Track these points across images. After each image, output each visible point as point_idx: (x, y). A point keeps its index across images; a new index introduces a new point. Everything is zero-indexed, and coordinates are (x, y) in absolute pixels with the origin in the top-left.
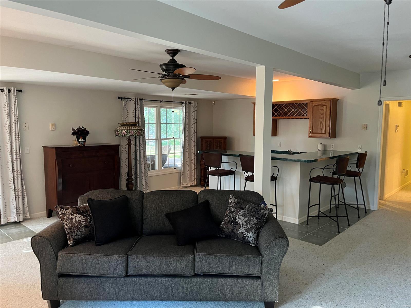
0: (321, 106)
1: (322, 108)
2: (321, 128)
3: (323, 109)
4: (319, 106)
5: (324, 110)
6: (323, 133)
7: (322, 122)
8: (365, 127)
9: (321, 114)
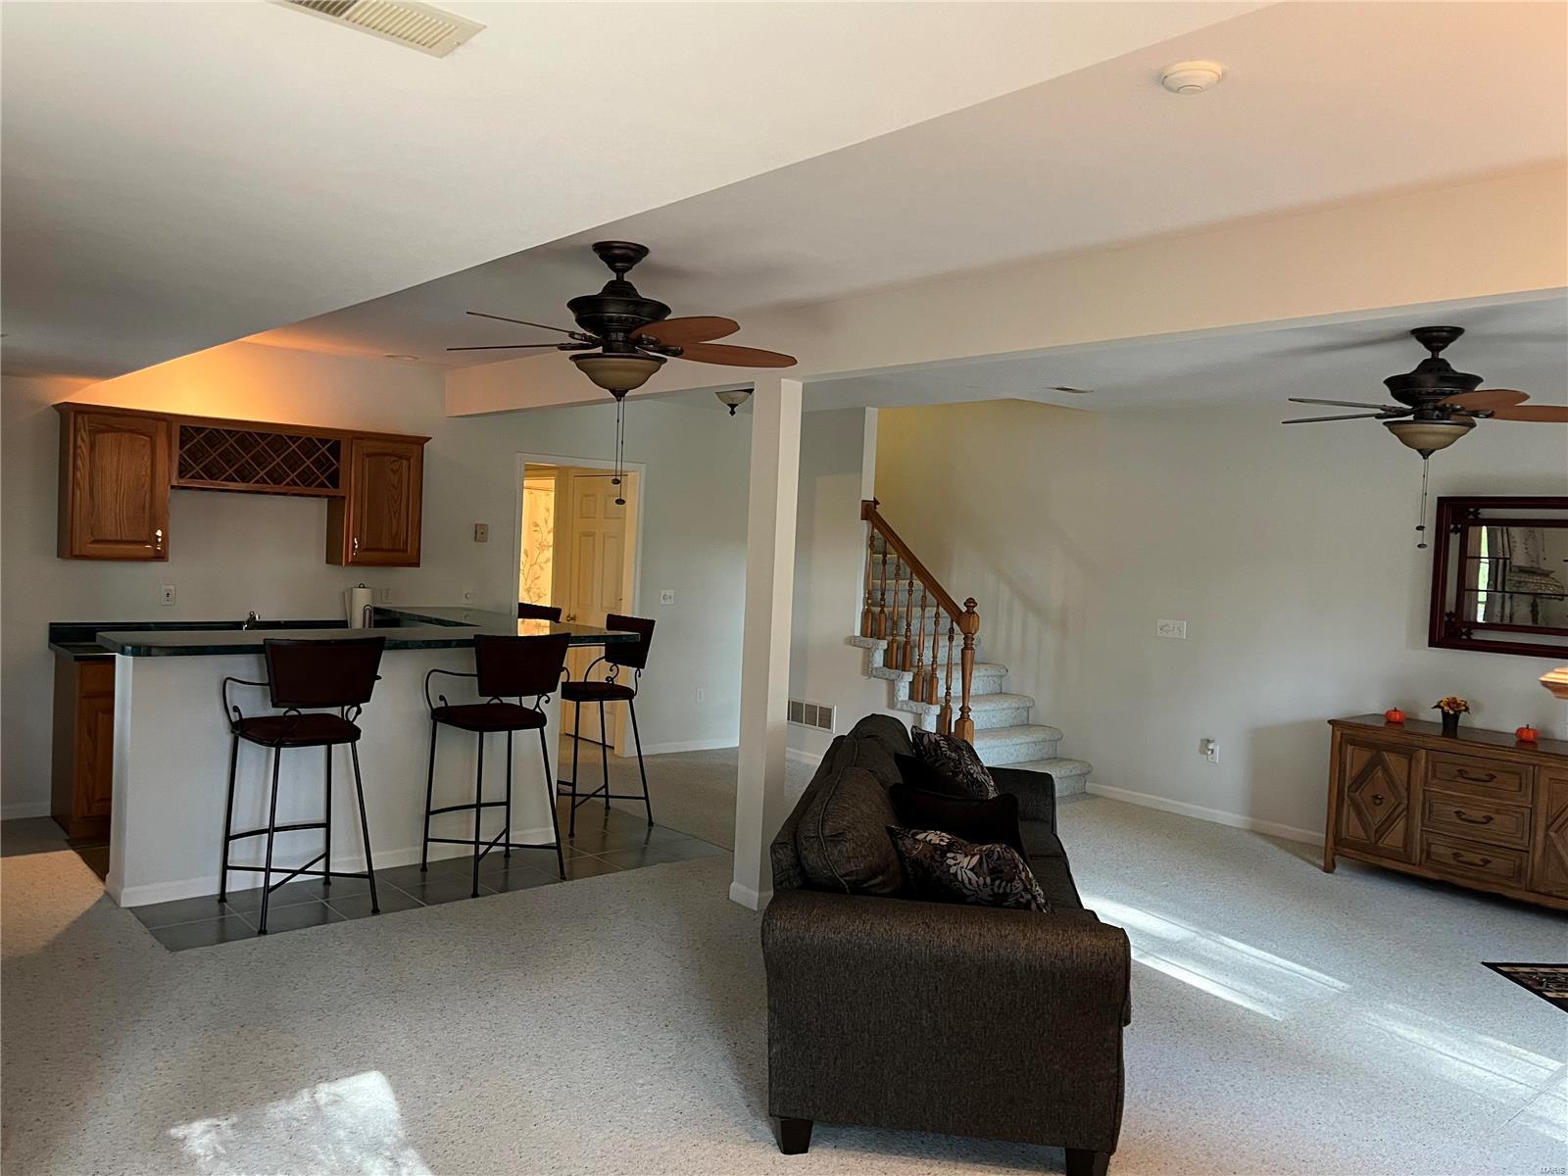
0: (393, 459)
1: (395, 466)
2: (393, 532)
3: (397, 470)
4: (386, 458)
5: (401, 474)
6: (398, 550)
7: (395, 513)
8: (480, 533)
9: (393, 486)
